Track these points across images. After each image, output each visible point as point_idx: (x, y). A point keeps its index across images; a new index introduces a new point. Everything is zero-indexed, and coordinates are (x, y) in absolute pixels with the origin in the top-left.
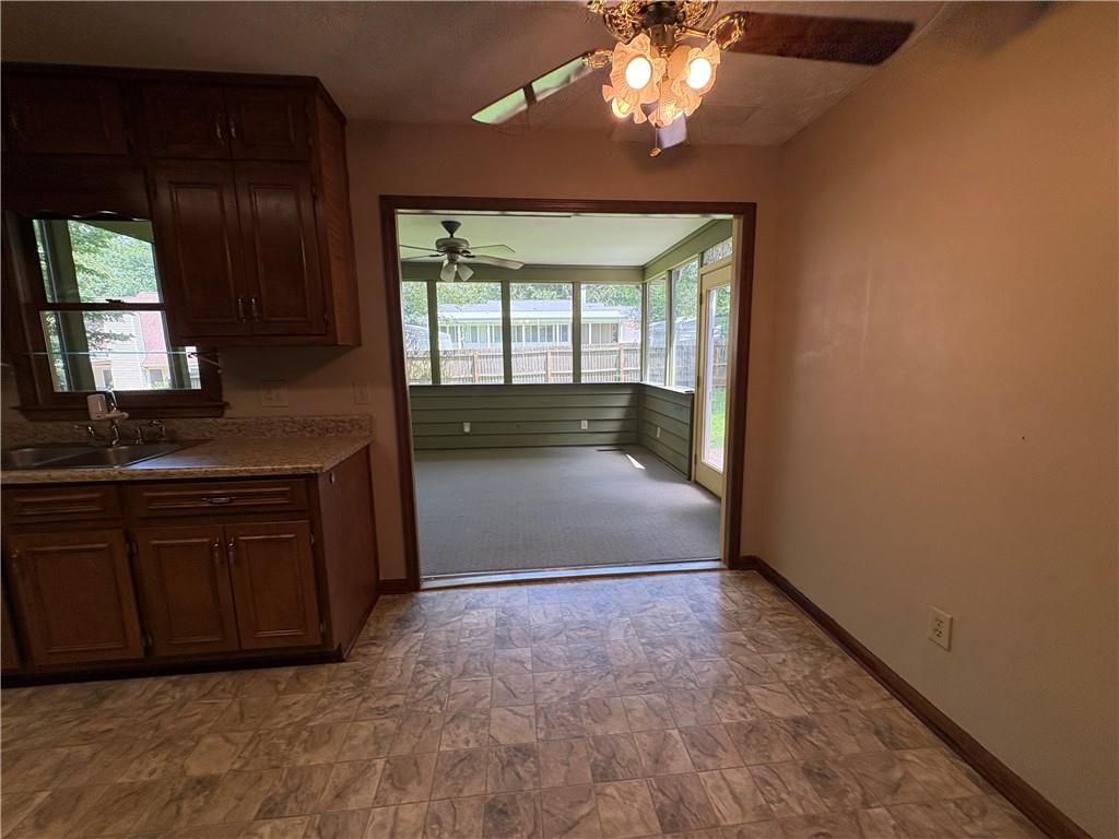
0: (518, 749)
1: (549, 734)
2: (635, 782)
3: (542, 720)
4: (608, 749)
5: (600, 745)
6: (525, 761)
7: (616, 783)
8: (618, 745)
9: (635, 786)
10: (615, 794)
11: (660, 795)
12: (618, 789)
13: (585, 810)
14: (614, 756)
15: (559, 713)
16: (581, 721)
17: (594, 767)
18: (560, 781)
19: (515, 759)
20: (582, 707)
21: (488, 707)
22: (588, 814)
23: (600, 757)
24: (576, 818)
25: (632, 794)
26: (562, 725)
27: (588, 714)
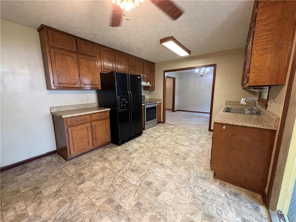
0: (159, 194)
1: (158, 202)
2: (130, 209)
3: (163, 204)
4: (142, 211)
5: (145, 210)
6: (155, 193)
7: (134, 205)
8: (141, 214)
9: (130, 208)
10: (133, 203)
11: (123, 211)
12: (133, 204)
13: (136, 195)
14: (139, 211)
15: (162, 209)
16: (155, 212)
17: (142, 205)
18: (145, 196)
19: (157, 192)
20: (160, 217)
21: (176, 195)
22: (135, 195)
23: (142, 207)
24: (137, 193)
25: (129, 206)
26: (158, 207)
27: (156, 216)
